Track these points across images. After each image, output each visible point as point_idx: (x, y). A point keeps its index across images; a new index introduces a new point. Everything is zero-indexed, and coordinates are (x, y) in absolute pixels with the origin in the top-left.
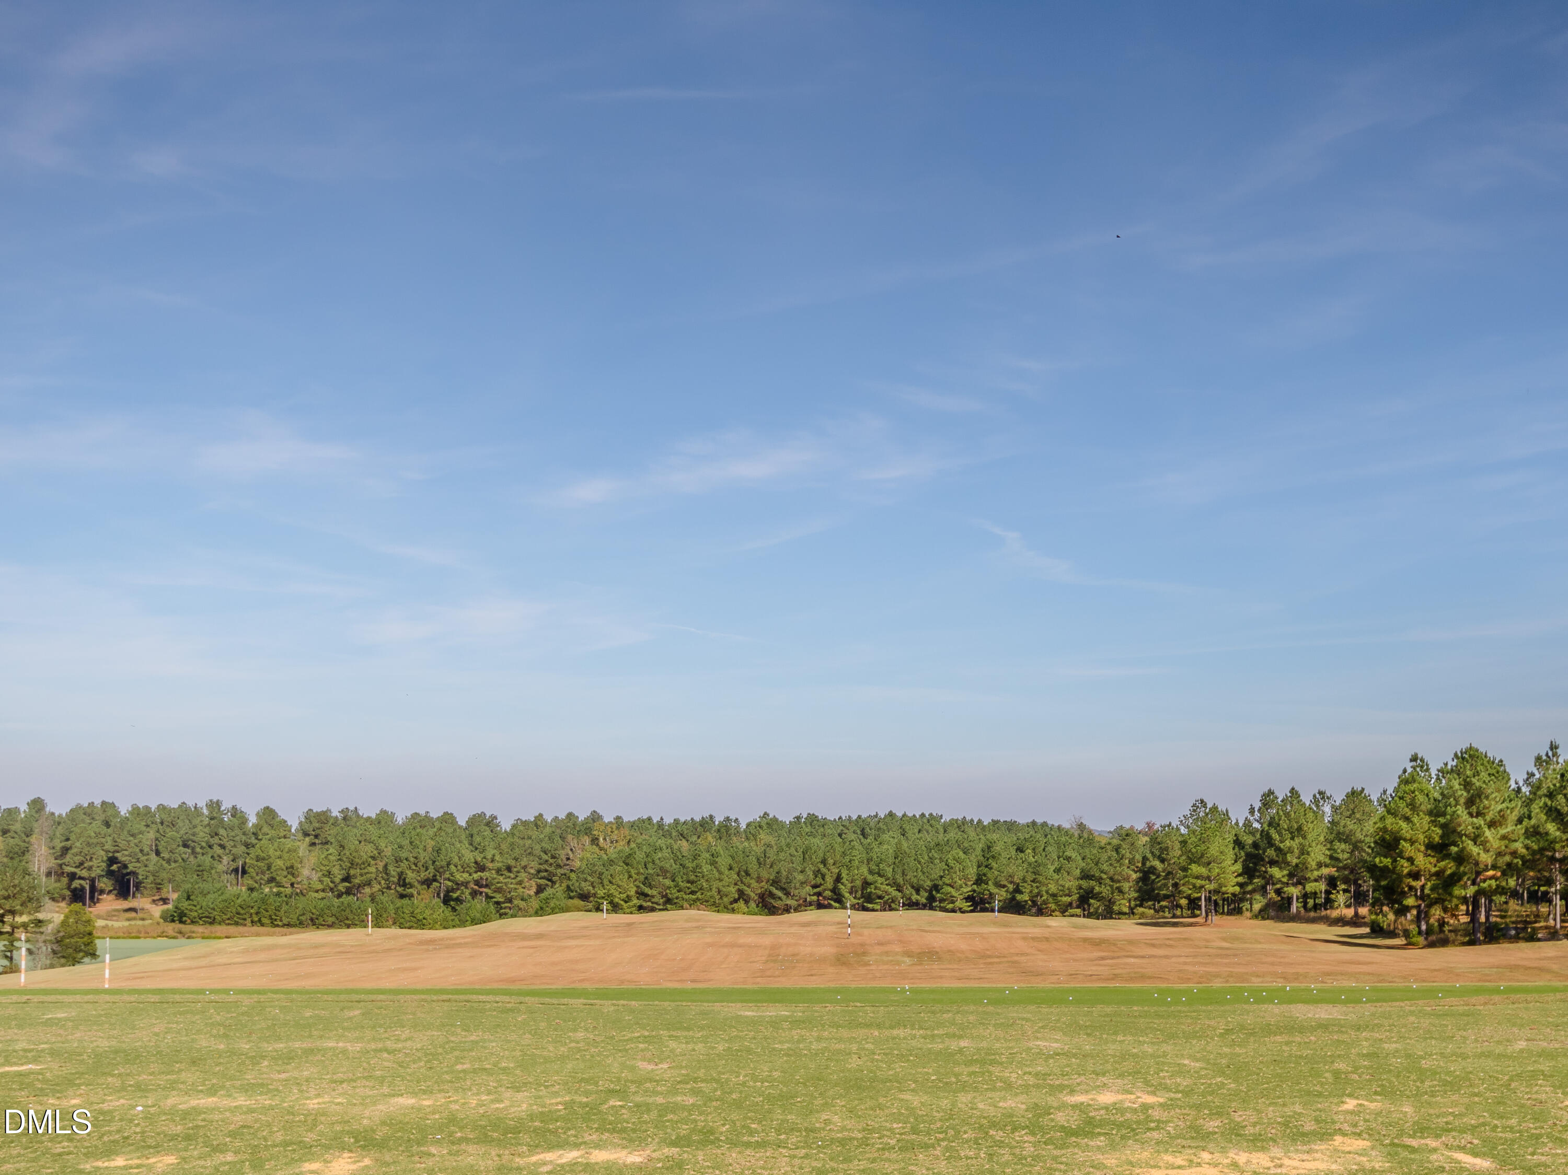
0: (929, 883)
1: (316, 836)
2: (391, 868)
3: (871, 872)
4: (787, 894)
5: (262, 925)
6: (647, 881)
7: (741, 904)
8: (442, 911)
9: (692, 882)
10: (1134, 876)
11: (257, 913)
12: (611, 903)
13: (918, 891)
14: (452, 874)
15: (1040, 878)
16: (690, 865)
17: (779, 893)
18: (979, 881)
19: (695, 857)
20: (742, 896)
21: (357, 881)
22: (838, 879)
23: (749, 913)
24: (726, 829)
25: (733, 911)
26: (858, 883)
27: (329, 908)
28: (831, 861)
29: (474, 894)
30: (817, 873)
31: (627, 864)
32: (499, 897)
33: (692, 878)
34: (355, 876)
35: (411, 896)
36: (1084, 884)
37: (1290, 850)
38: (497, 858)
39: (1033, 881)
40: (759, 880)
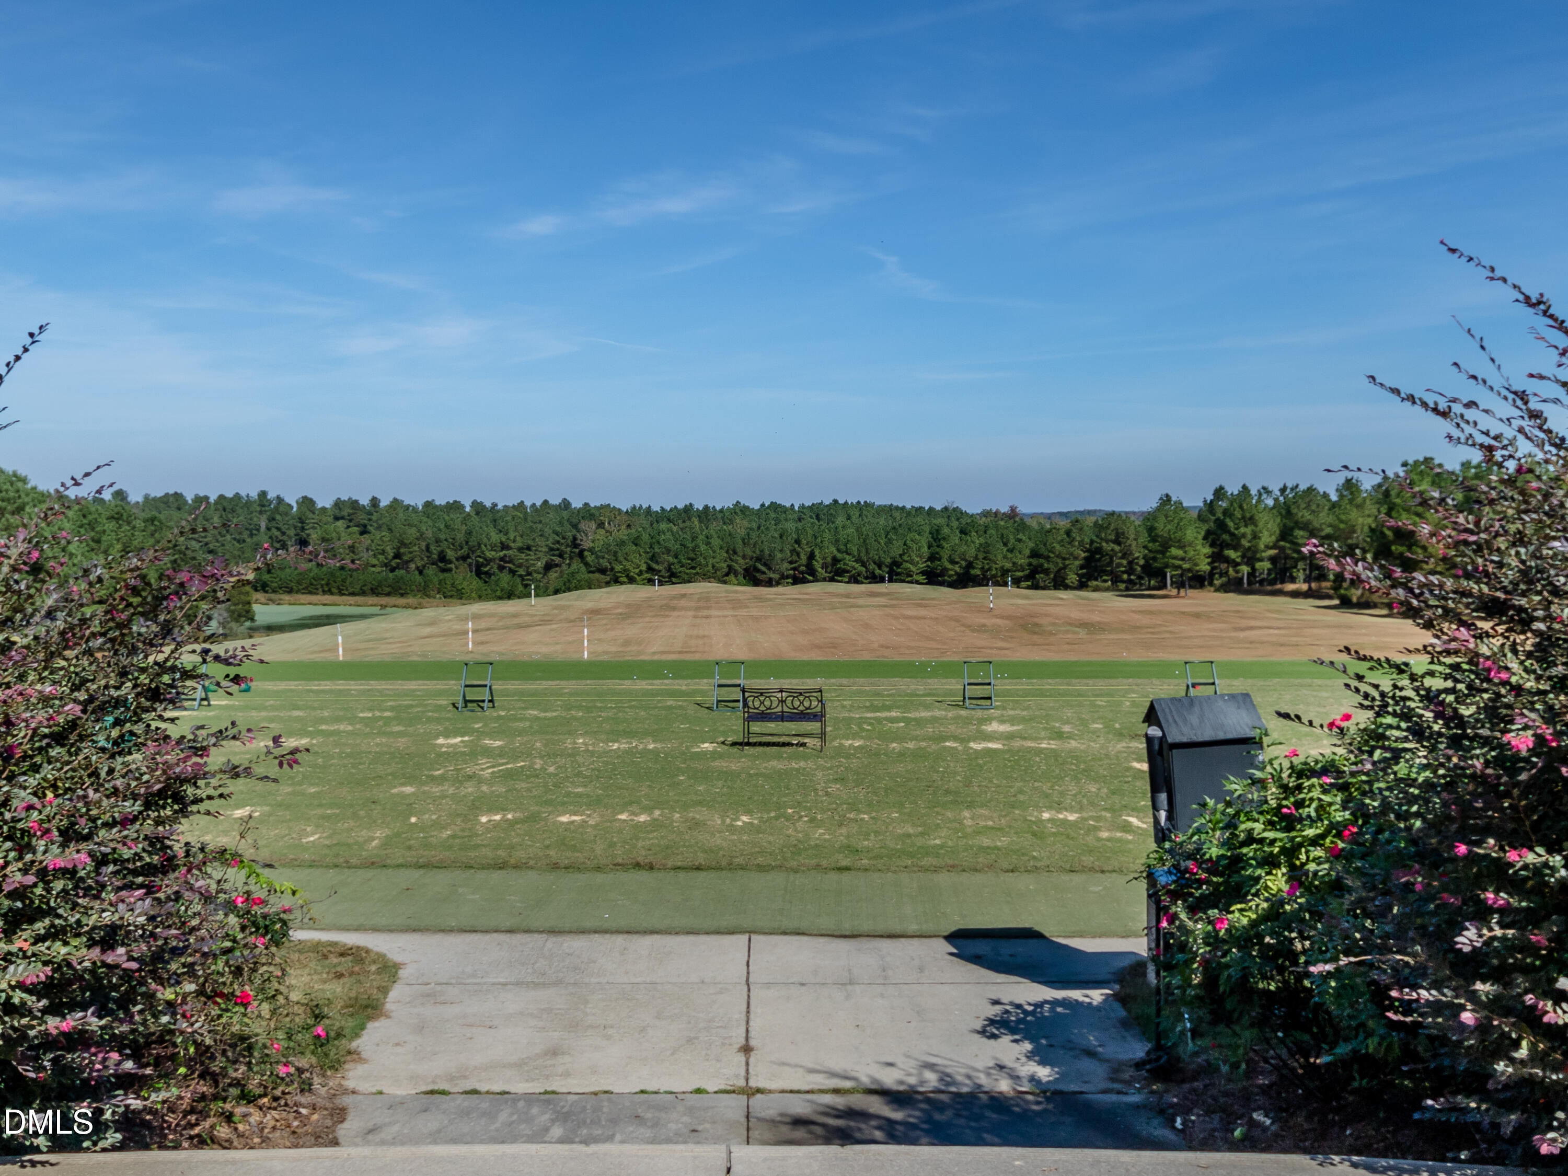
0: (889, 560)
1: (350, 521)
2: (432, 547)
3: (839, 550)
4: (770, 569)
5: (332, 594)
6: (653, 558)
7: (732, 577)
8: (476, 583)
9: (692, 560)
10: (1083, 555)
11: (327, 584)
12: (627, 576)
13: (880, 567)
14: (483, 552)
15: (991, 556)
16: (690, 545)
17: (763, 569)
18: (933, 558)
19: (694, 539)
20: (730, 571)
21: (405, 558)
22: (811, 556)
23: (739, 584)
24: (706, 514)
25: (725, 582)
26: (829, 560)
27: (386, 580)
28: (804, 542)
29: (501, 568)
30: (793, 551)
31: (636, 545)
32: (522, 572)
33: (692, 555)
34: (404, 554)
35: (450, 570)
36: (1034, 561)
37: (1244, 535)
38: (518, 538)
39: (985, 558)
40: (744, 557)
